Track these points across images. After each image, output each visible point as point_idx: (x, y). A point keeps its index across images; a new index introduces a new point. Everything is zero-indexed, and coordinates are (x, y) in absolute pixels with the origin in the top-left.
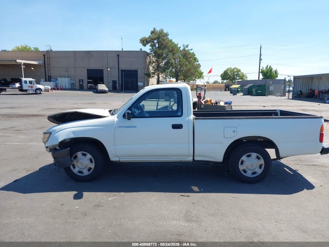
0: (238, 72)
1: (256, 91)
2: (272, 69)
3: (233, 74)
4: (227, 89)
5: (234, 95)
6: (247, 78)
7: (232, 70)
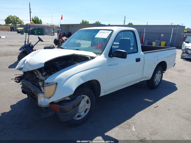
0: (17, 19)
1: (37, 32)
2: (38, 19)
3: (14, 20)
4: (13, 30)
5: (22, 34)
6: (23, 23)
7: (13, 17)
